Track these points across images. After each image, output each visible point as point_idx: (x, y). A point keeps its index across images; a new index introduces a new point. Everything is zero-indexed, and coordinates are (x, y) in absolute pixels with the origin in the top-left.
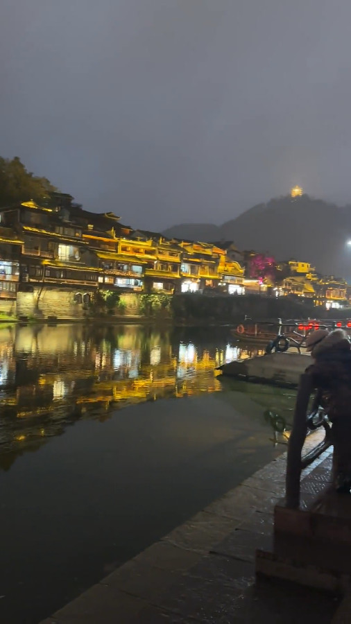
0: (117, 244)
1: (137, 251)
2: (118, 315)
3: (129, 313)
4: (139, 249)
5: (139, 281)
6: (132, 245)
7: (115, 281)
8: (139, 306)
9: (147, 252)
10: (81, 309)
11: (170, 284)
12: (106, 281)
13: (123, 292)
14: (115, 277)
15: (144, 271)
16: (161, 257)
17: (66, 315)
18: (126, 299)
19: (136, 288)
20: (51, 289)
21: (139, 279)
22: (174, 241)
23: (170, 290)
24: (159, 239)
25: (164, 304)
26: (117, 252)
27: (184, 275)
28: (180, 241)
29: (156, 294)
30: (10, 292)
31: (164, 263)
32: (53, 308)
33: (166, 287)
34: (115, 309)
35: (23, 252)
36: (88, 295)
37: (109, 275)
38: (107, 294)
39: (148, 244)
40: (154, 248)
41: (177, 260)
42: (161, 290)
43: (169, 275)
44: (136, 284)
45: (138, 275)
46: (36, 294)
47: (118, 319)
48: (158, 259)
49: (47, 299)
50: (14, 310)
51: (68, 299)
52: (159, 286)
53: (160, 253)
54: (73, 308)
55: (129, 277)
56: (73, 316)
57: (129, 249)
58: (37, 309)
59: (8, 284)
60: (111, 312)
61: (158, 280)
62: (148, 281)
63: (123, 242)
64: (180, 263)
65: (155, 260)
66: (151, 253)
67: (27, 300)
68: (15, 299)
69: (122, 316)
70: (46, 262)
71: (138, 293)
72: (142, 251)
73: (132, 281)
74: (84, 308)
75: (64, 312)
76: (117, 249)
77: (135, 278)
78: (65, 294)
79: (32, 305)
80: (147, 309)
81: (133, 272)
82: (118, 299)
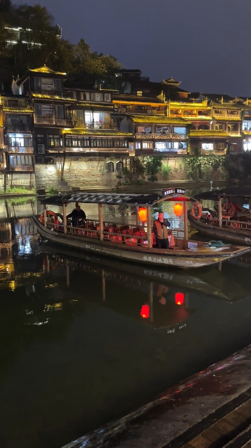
0: (166, 108)
1: (190, 113)
2: (160, 182)
3: (174, 177)
4: (192, 111)
5: (183, 143)
6: (183, 107)
7: (154, 146)
8: (186, 170)
9: (200, 113)
10: (115, 178)
11: (221, 144)
12: (144, 147)
13: (165, 157)
14: (154, 141)
15: (188, 132)
16: (217, 117)
17: (98, 184)
18: (170, 164)
19: (179, 151)
20: (77, 160)
21: (183, 141)
22: (237, 100)
23: (223, 150)
24: (221, 99)
25: (215, 166)
26: (166, 116)
27: (246, 133)
28: (245, 99)
29: (205, 156)
30: (25, 165)
31: (222, 123)
32: (82, 179)
33: (217, 148)
34: (158, 175)
35: (35, 122)
36: (120, 162)
37: (147, 140)
38: (146, 160)
39: (203, 105)
40: (209, 108)
41: (237, 118)
42: (211, 151)
43: (222, 134)
44: (181, 147)
45: (183, 138)
46: (59, 165)
47: (160, 186)
48: (214, 118)
49: (74, 170)
50: (34, 184)
51: (99, 169)
52: (207, 147)
53: (217, 112)
54: (105, 177)
55: (171, 141)
56: (106, 185)
57: (180, 112)
58: (62, 181)
59: (23, 157)
60: (153, 179)
61: (208, 141)
62: (195, 143)
63: (174, 105)
64: (241, 121)
65: (210, 120)
66: (206, 113)
67: (49, 172)
68: (34, 172)
69: (165, 182)
70: (66, 130)
71: (183, 156)
72: (195, 112)
73: (176, 145)
74: (119, 177)
75: (96, 182)
76: (166, 113)
77: (179, 141)
78: (95, 164)
79: (55, 177)
80: (196, 173)
81: (174, 134)
82: (160, 164)
